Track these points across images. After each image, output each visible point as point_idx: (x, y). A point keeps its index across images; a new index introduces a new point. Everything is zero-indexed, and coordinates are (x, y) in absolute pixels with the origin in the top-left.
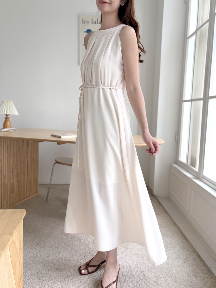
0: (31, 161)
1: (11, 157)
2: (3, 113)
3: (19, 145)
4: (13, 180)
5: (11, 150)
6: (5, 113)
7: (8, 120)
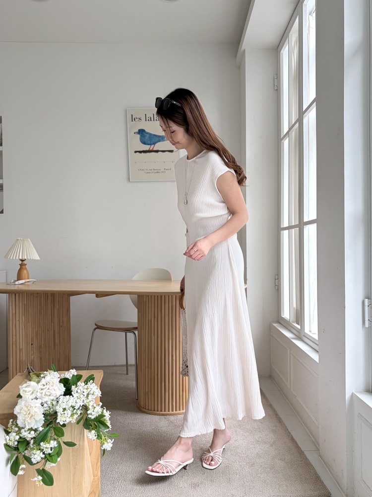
0: (59, 328)
1: (30, 321)
2: (17, 258)
3: (41, 304)
4: (33, 357)
5: (30, 311)
6: (21, 258)
7: (24, 267)
